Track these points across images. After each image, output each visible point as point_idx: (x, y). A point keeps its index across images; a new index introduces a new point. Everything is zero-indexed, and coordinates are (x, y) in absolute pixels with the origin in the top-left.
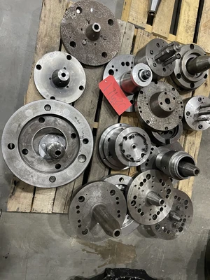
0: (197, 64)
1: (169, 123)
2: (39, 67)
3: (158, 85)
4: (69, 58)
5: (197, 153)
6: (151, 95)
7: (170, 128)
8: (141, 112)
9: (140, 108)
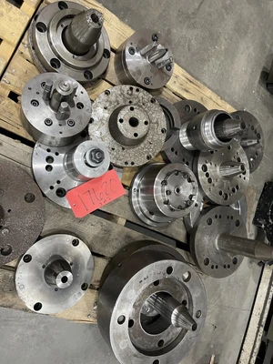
0: (82, 40)
1: (157, 123)
2: (38, 307)
3: (95, 119)
4: (28, 259)
5: (189, 77)
6: (111, 138)
7: (164, 124)
8: (133, 163)
9: (126, 163)
